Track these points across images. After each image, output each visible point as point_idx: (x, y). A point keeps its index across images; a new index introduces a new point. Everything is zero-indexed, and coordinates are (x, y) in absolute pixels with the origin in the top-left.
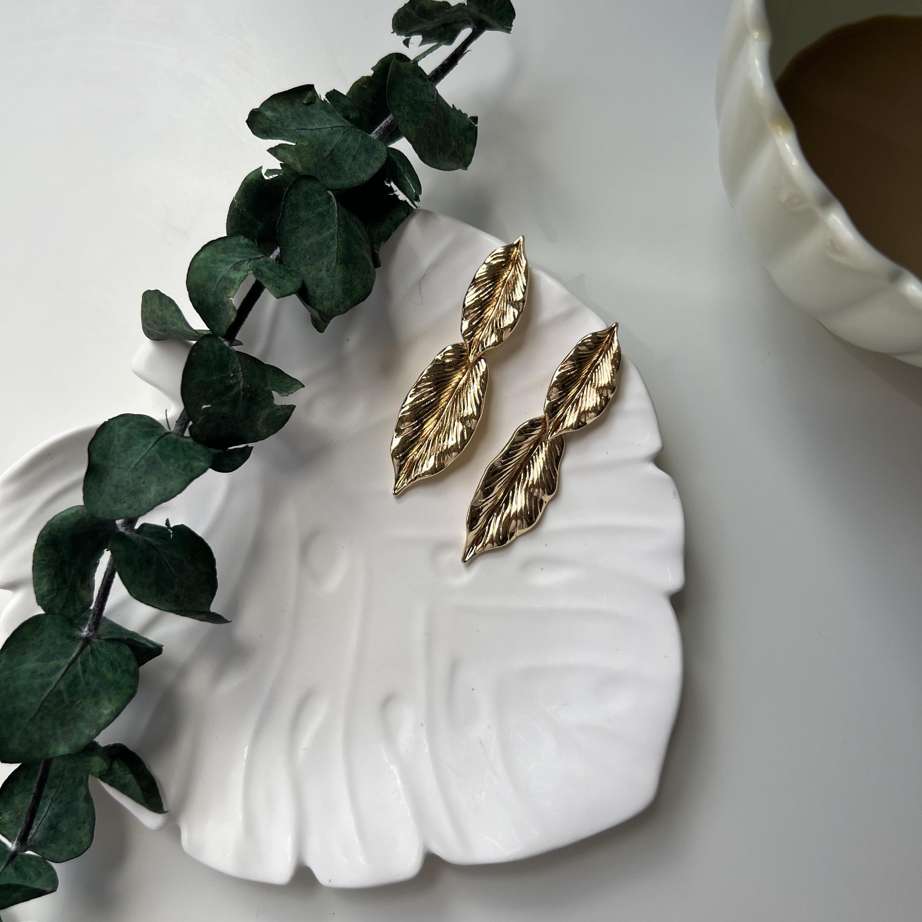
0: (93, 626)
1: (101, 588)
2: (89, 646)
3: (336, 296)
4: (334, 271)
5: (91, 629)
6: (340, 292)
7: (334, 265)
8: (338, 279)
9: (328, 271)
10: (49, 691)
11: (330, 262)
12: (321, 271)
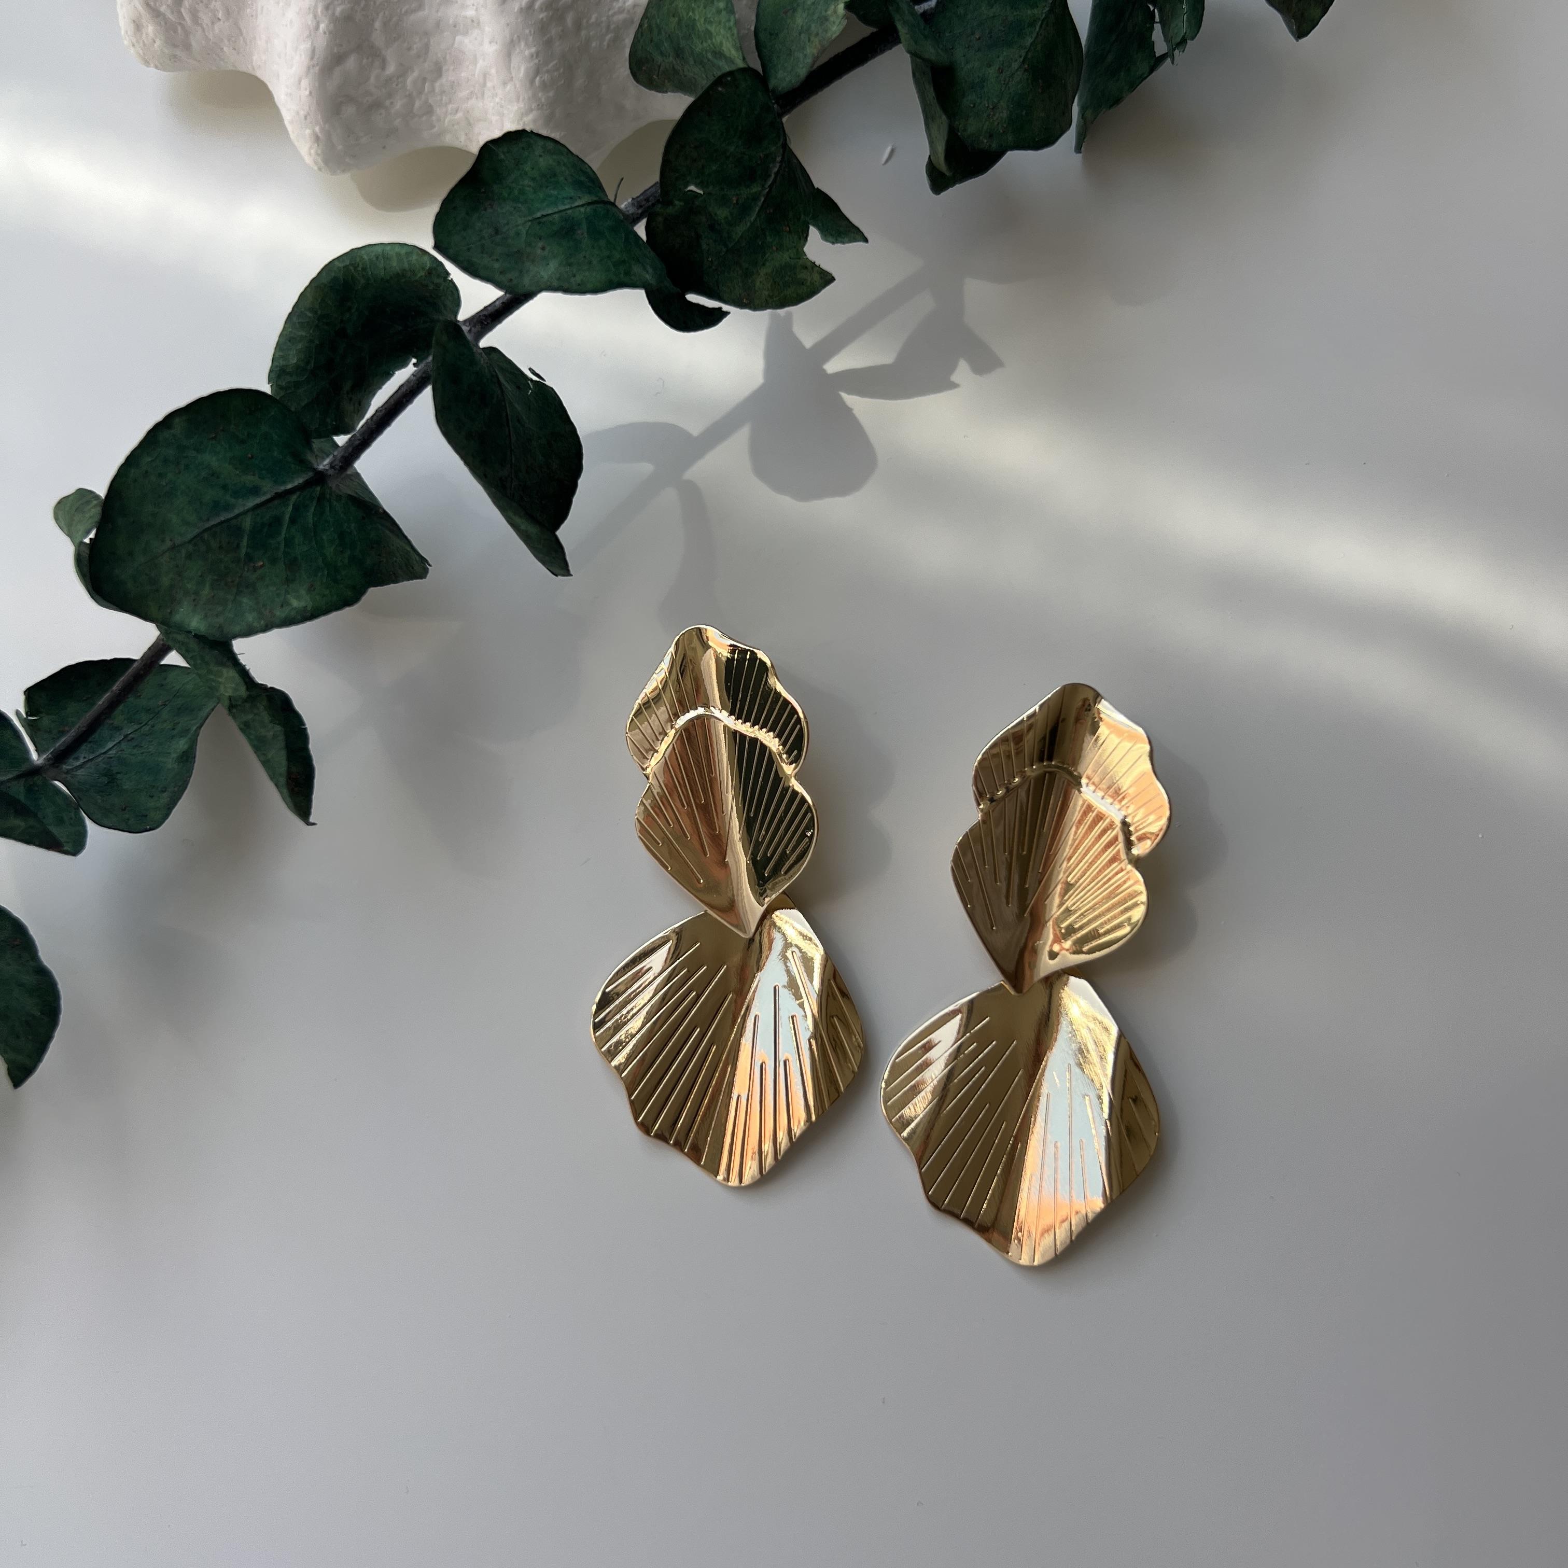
0: (340, 461)
1: (382, 407)
2: (318, 489)
3: (995, 118)
4: (1012, 75)
5: (333, 465)
6: (1005, 114)
7: (1015, 66)
8: (1010, 93)
9: (1001, 71)
10: (223, 519)
11: (1012, 59)
12: (989, 66)
